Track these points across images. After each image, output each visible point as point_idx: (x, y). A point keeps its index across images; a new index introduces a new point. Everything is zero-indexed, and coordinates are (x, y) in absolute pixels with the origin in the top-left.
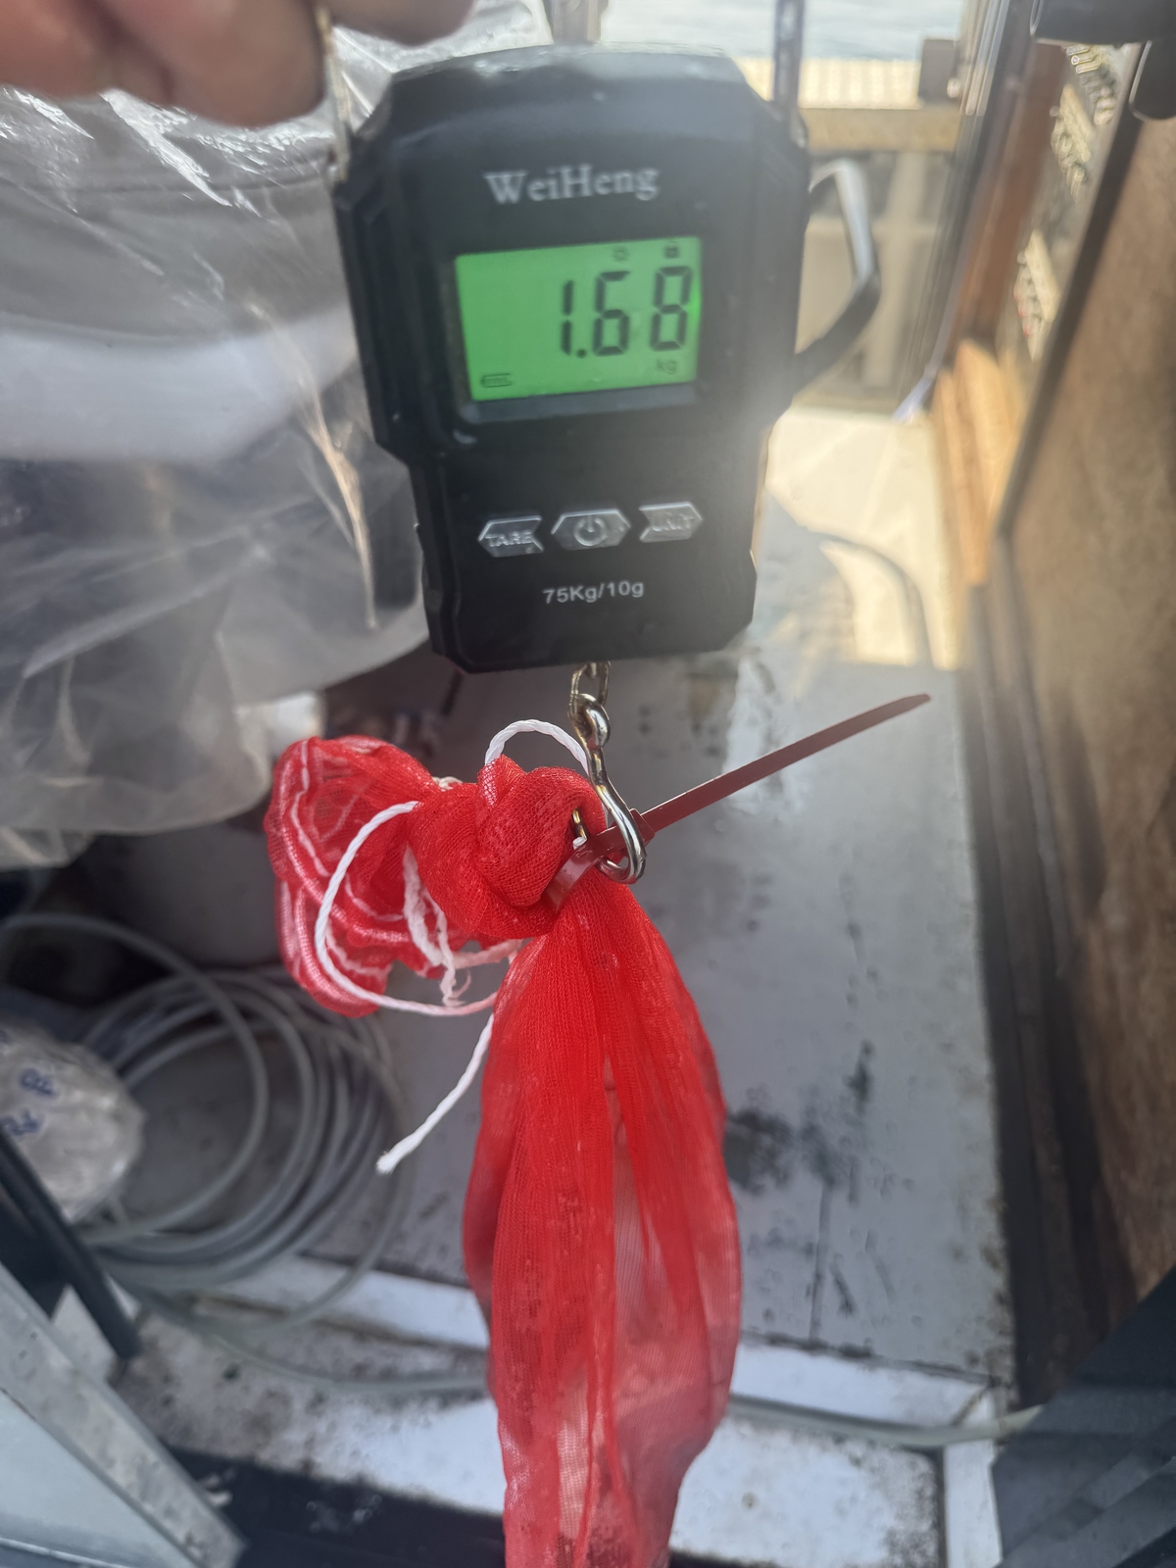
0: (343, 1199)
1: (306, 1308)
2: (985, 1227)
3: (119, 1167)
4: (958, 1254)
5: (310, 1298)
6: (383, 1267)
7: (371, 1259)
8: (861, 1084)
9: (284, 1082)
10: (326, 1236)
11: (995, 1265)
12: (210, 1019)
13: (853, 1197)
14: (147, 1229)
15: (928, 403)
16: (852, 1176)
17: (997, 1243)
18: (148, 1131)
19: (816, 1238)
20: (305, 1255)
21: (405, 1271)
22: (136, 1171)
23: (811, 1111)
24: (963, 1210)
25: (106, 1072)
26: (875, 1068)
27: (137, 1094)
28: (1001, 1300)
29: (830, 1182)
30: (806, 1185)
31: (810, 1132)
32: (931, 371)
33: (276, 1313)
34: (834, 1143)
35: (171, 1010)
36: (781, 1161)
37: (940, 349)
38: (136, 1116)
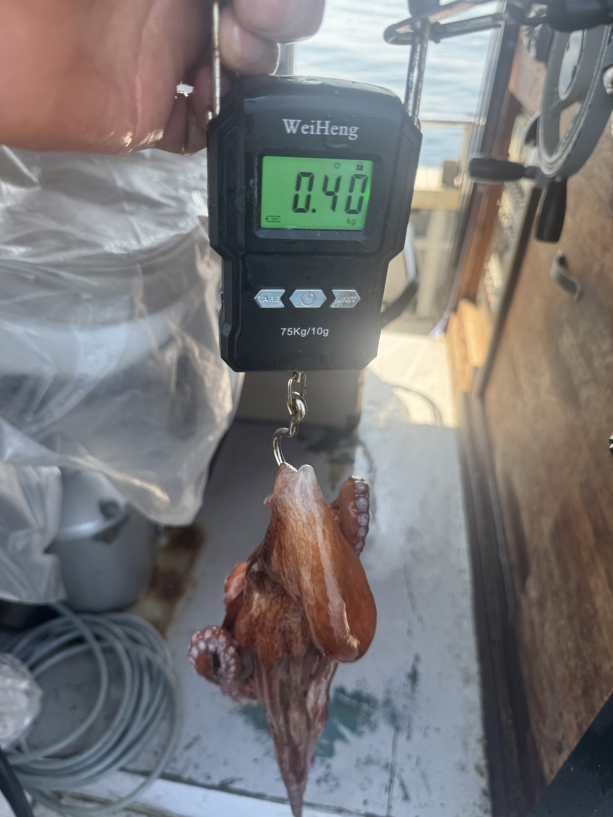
0: (144, 739)
1: (121, 800)
2: (476, 754)
3: (27, 721)
4: (463, 768)
5: (124, 795)
6: (165, 777)
7: (158, 772)
8: (414, 677)
9: (117, 675)
10: (134, 760)
11: (482, 774)
12: (79, 640)
13: (409, 737)
14: (39, 756)
15: (445, 330)
16: (409, 726)
17: (483, 763)
18: (44, 700)
19: (390, 761)
20: (123, 769)
21: (175, 778)
22: (35, 723)
23: (388, 692)
24: (465, 744)
25: (24, 669)
26: (421, 669)
27: (39, 680)
28: (485, 793)
29: (398, 729)
30: (385, 730)
31: (388, 702)
32: (446, 315)
33: (105, 803)
34: (399, 708)
35: (59, 635)
36: (373, 718)
37: (450, 304)
38: (38, 693)
